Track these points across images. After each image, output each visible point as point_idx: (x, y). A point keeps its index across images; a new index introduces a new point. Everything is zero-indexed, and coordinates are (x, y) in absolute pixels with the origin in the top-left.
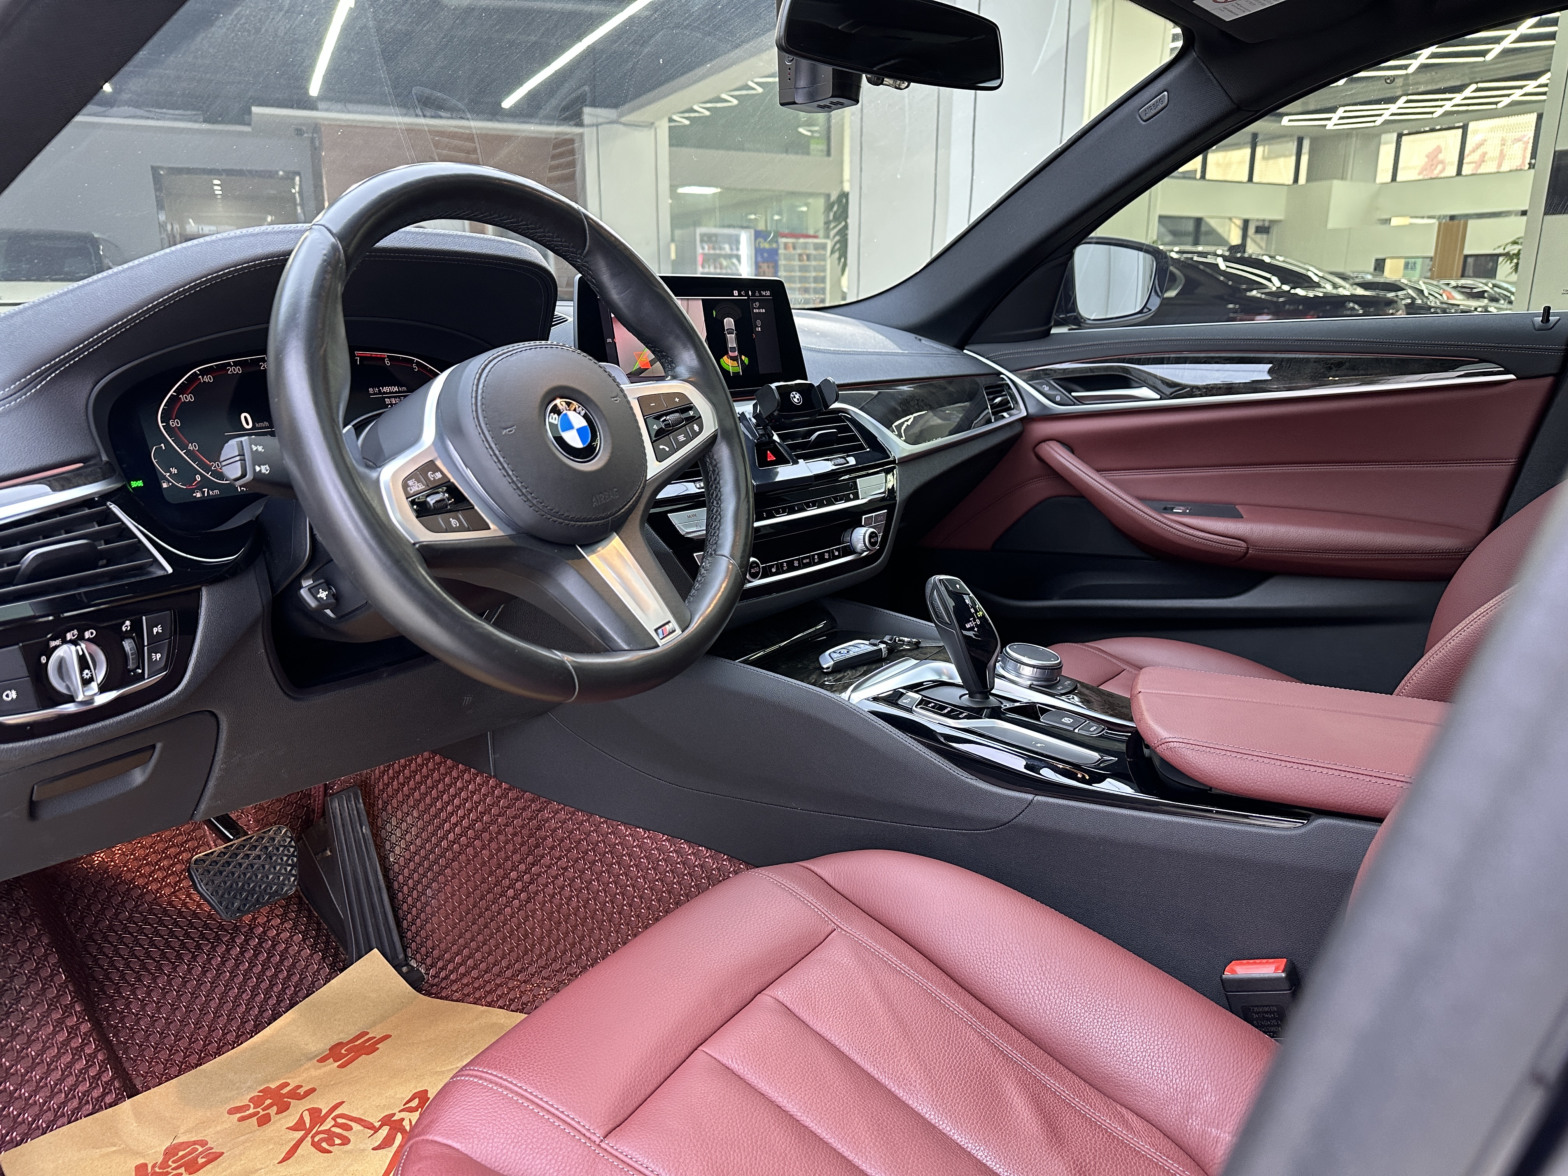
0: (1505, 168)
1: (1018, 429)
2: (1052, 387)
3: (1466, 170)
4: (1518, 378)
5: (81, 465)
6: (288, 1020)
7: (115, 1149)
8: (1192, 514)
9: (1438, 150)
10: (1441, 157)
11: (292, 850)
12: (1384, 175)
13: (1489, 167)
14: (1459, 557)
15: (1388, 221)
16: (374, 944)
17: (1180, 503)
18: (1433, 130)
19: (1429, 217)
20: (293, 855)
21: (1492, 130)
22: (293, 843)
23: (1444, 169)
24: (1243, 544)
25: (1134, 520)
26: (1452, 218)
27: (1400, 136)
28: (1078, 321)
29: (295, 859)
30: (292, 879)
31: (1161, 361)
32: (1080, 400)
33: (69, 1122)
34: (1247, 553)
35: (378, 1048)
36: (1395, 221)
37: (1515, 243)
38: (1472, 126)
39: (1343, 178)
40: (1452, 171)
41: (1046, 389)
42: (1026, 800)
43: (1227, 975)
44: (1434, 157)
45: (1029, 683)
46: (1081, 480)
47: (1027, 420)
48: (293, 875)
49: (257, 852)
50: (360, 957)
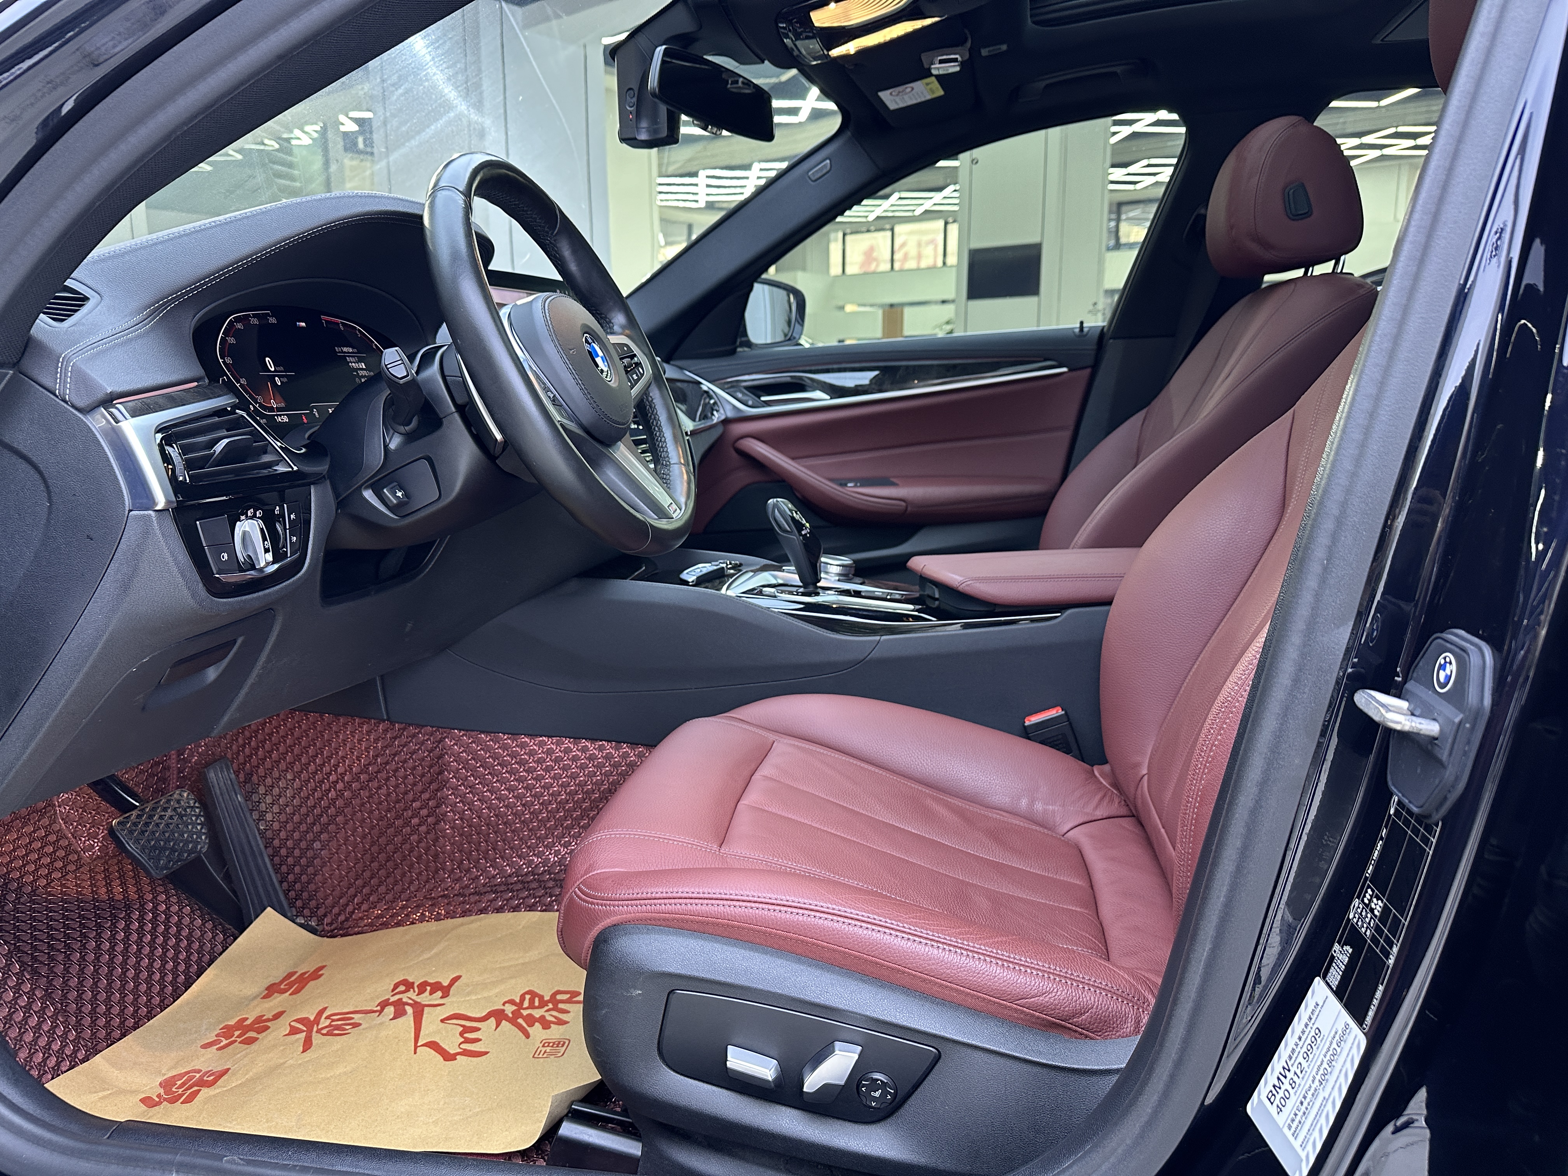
0: (923, 265)
1: (720, 430)
2: (744, 394)
3: (897, 266)
4: (1070, 370)
5: (196, 384)
6: (211, 976)
7: (109, 1092)
8: (862, 486)
9: (871, 249)
10: (875, 254)
11: (197, 810)
12: (835, 269)
13: (911, 264)
14: (1050, 497)
15: (842, 308)
16: (266, 903)
17: (850, 481)
18: (868, 231)
19: (872, 305)
20: (200, 815)
21: (912, 233)
22: (197, 805)
23: (877, 266)
24: (903, 504)
25: (822, 494)
26: (892, 306)
27: (844, 235)
28: (749, 344)
29: (202, 819)
30: (203, 837)
31: (827, 371)
32: (768, 404)
33: (53, 1078)
34: (906, 510)
35: (322, 975)
36: (849, 308)
37: (948, 323)
38: (898, 229)
39: (804, 269)
40: (888, 267)
41: (740, 395)
42: (875, 641)
43: (1027, 723)
44: (869, 255)
45: (837, 578)
46: (778, 465)
47: (726, 422)
48: (204, 833)
49: (169, 813)
50: (257, 917)
